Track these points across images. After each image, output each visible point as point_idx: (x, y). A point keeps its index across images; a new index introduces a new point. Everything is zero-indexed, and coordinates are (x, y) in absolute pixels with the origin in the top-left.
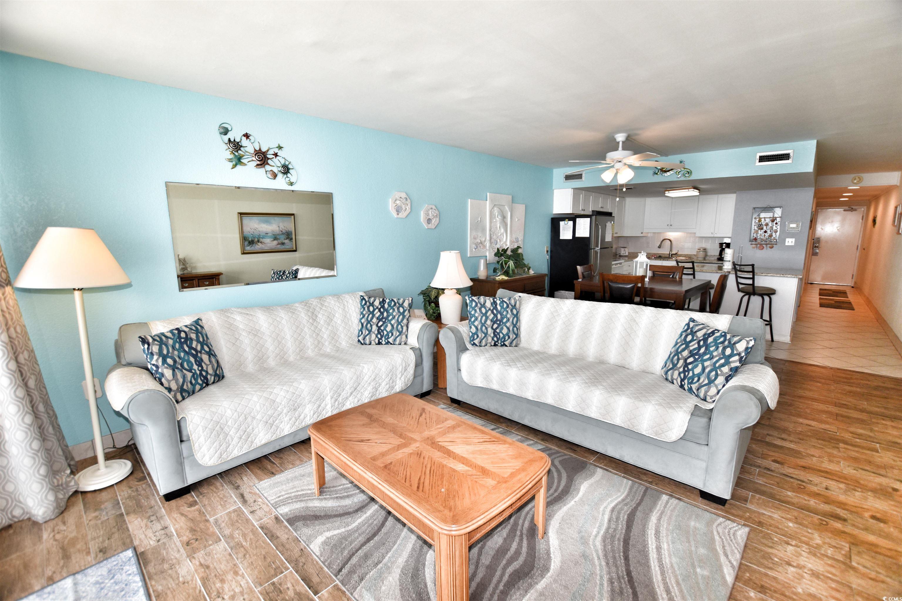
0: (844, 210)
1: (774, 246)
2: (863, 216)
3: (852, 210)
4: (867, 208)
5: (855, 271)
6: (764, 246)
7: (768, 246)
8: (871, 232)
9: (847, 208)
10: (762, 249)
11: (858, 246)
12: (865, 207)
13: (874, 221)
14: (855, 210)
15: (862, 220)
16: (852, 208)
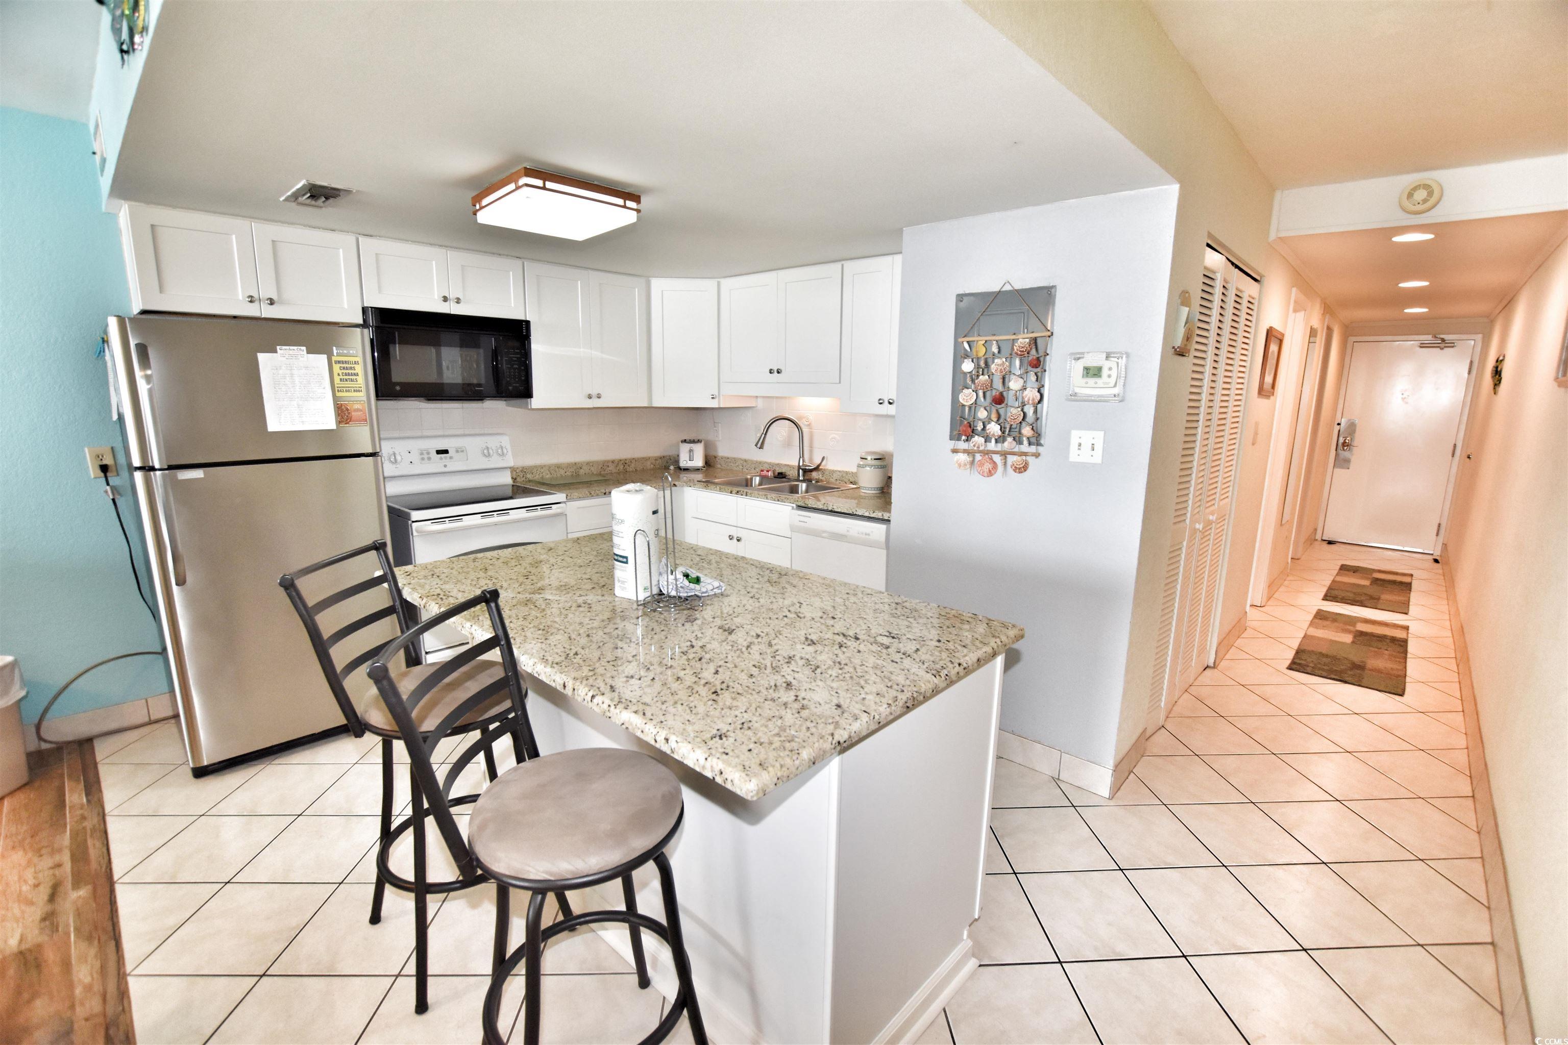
0: (1422, 346)
1: (1031, 459)
2: (1471, 362)
3: (1443, 344)
4: (1484, 338)
5: (1446, 513)
6: (997, 458)
7: (1011, 459)
8: (1489, 406)
9: (1428, 338)
10: (990, 474)
11: (1455, 446)
12: (1479, 337)
13: (1497, 373)
14: (1451, 345)
15: (1470, 372)
16: (1443, 340)
